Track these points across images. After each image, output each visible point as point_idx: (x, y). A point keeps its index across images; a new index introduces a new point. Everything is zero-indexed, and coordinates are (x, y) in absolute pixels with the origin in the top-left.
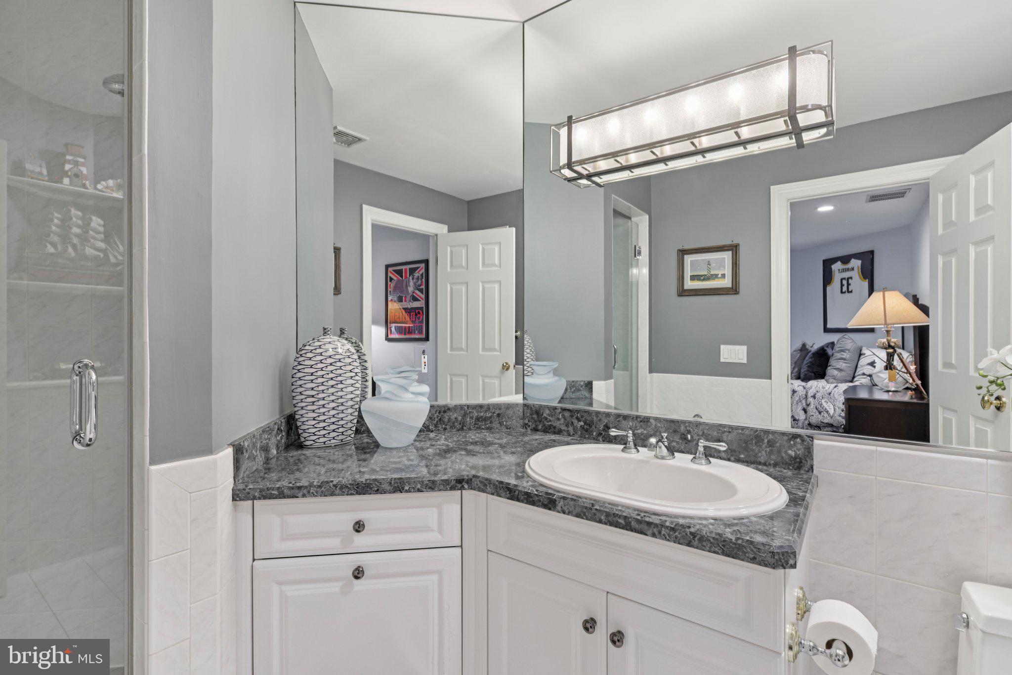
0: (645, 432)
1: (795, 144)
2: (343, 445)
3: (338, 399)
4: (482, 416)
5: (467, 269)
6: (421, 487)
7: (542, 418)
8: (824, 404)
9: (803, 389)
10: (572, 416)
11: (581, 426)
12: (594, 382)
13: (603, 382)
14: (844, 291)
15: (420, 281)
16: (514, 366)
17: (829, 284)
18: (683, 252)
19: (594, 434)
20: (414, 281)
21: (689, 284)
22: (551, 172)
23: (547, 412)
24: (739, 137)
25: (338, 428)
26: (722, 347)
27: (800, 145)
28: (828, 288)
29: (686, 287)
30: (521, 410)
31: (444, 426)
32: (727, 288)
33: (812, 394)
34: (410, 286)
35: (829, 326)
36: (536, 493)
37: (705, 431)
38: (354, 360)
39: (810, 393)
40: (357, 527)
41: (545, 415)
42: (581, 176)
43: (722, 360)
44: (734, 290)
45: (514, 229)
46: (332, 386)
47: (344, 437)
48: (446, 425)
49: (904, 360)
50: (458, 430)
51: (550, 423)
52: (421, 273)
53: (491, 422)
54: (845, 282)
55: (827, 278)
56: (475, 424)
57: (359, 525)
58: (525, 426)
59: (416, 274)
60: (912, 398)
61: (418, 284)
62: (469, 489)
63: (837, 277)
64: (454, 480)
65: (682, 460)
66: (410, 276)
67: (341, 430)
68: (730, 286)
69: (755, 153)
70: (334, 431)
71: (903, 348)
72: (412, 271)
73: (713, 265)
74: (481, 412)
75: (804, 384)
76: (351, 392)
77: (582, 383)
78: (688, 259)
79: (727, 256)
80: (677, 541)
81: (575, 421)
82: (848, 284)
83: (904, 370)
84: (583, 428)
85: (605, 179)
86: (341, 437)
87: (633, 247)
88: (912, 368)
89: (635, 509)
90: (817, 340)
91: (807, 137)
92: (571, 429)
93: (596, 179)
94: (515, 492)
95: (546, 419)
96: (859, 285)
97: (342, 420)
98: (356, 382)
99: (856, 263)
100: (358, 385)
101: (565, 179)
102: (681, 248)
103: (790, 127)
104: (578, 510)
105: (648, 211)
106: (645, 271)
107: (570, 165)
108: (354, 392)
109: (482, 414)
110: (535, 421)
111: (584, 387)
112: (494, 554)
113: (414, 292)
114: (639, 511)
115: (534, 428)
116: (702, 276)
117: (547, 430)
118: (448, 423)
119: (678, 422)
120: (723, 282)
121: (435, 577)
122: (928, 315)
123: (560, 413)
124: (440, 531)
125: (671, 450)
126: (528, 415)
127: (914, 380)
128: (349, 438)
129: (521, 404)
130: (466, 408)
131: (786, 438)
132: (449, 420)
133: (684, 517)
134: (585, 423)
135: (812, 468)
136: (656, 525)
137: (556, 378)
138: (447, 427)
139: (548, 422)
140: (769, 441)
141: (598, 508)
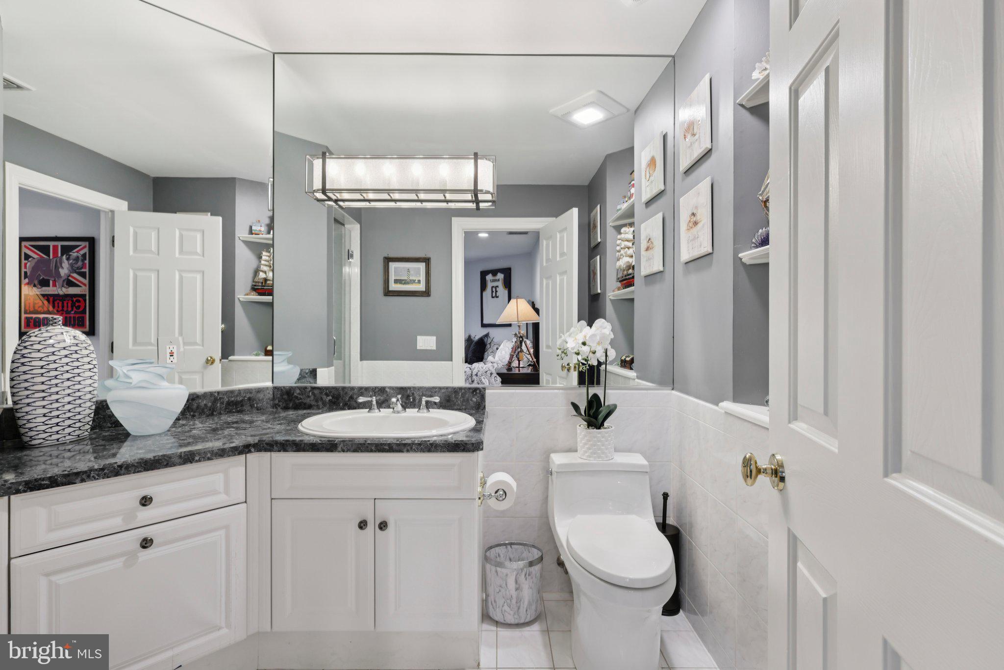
0: (382, 398)
1: (475, 207)
2: (79, 440)
3: (75, 392)
4: (232, 401)
5: (158, 254)
6: (211, 456)
7: (292, 397)
8: (483, 380)
9: (469, 370)
10: (321, 393)
11: (329, 400)
12: (317, 370)
13: (326, 369)
14: (493, 296)
15: (80, 263)
16: (220, 360)
17: (484, 290)
18: (388, 260)
19: (341, 405)
20: (71, 261)
21: (393, 287)
22: (306, 193)
23: (298, 391)
24: (445, 198)
25: (75, 423)
26: (419, 337)
27: (478, 208)
28: (484, 294)
29: (391, 289)
30: (271, 393)
31: (192, 413)
32: (422, 292)
33: (475, 373)
34: (63, 268)
35: (485, 322)
36: (320, 442)
37: (424, 392)
38: (92, 352)
39: (474, 373)
40: (143, 501)
41: (295, 394)
42: (330, 199)
43: (418, 348)
44: (427, 293)
45: (220, 219)
46: (68, 379)
47: (81, 432)
48: (195, 412)
49: (527, 345)
50: (208, 416)
51: (300, 401)
52: (82, 252)
53: (242, 406)
54: (494, 290)
55: (483, 287)
56: (226, 409)
57: (146, 499)
58: (275, 406)
59: (74, 254)
60: (531, 371)
61: (76, 266)
62: (255, 451)
63: (490, 285)
64: (242, 446)
65: (411, 412)
66: (62, 255)
67: (78, 425)
68: (424, 290)
69: (453, 207)
70: (69, 426)
71: (527, 339)
72: (66, 250)
73: (412, 272)
74: (232, 397)
75: (470, 366)
76: (90, 385)
77: (307, 371)
78: (393, 266)
79: (422, 266)
80: (423, 451)
81: (324, 397)
82: (496, 291)
83: (528, 353)
84: (331, 401)
85: (347, 204)
86: (77, 433)
87: (347, 250)
88: (532, 351)
89: (394, 439)
90: (478, 333)
91: (482, 205)
92: (320, 403)
93: (341, 203)
94: (301, 445)
95: (297, 397)
96: (502, 292)
97: (79, 414)
98: (94, 374)
99: (500, 276)
100: (96, 378)
101: (315, 199)
102: (386, 256)
103: (474, 199)
104: (354, 447)
105: (360, 222)
106: (357, 270)
107: (324, 191)
108: (93, 385)
109: (233, 399)
110: (286, 401)
111: (309, 374)
112: (276, 500)
113: (70, 276)
114: (398, 439)
115: (284, 407)
116: (403, 280)
117: (297, 407)
118: (197, 410)
119: (406, 388)
120: (419, 286)
121: (222, 532)
122: (538, 314)
123: (310, 391)
124: (227, 492)
125: (404, 407)
126: (279, 396)
127: (532, 359)
128: (87, 433)
129: (271, 388)
130: (216, 394)
131: (471, 391)
132: (198, 407)
133: (424, 437)
134: (333, 397)
135: (485, 407)
136: (409, 444)
137: (291, 366)
138: (196, 414)
139: (299, 400)
140: (462, 394)
141: (370, 442)
